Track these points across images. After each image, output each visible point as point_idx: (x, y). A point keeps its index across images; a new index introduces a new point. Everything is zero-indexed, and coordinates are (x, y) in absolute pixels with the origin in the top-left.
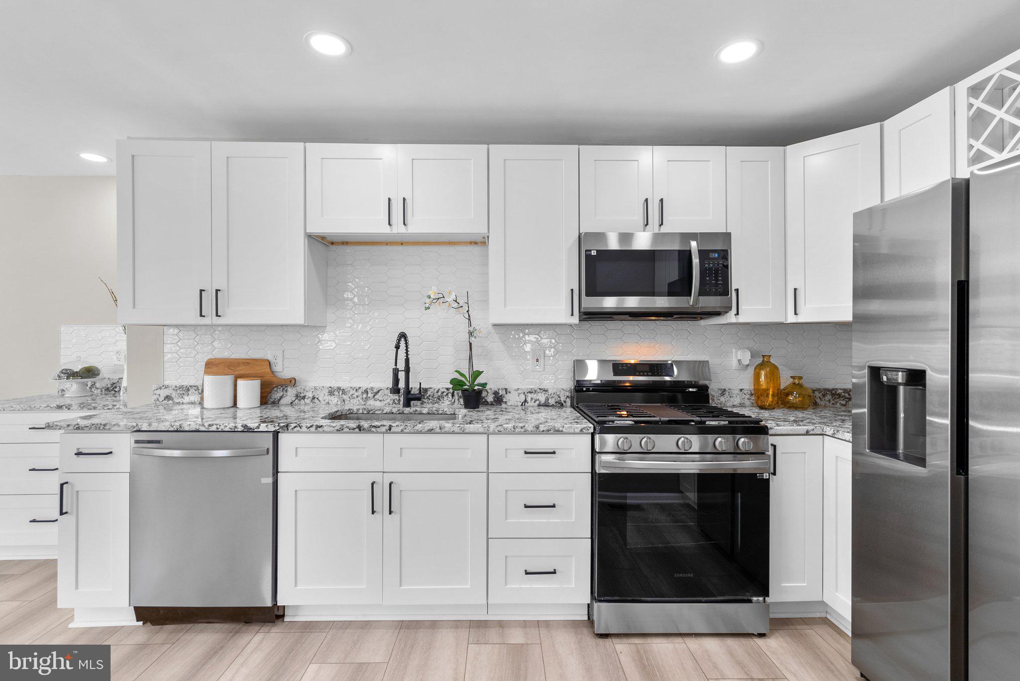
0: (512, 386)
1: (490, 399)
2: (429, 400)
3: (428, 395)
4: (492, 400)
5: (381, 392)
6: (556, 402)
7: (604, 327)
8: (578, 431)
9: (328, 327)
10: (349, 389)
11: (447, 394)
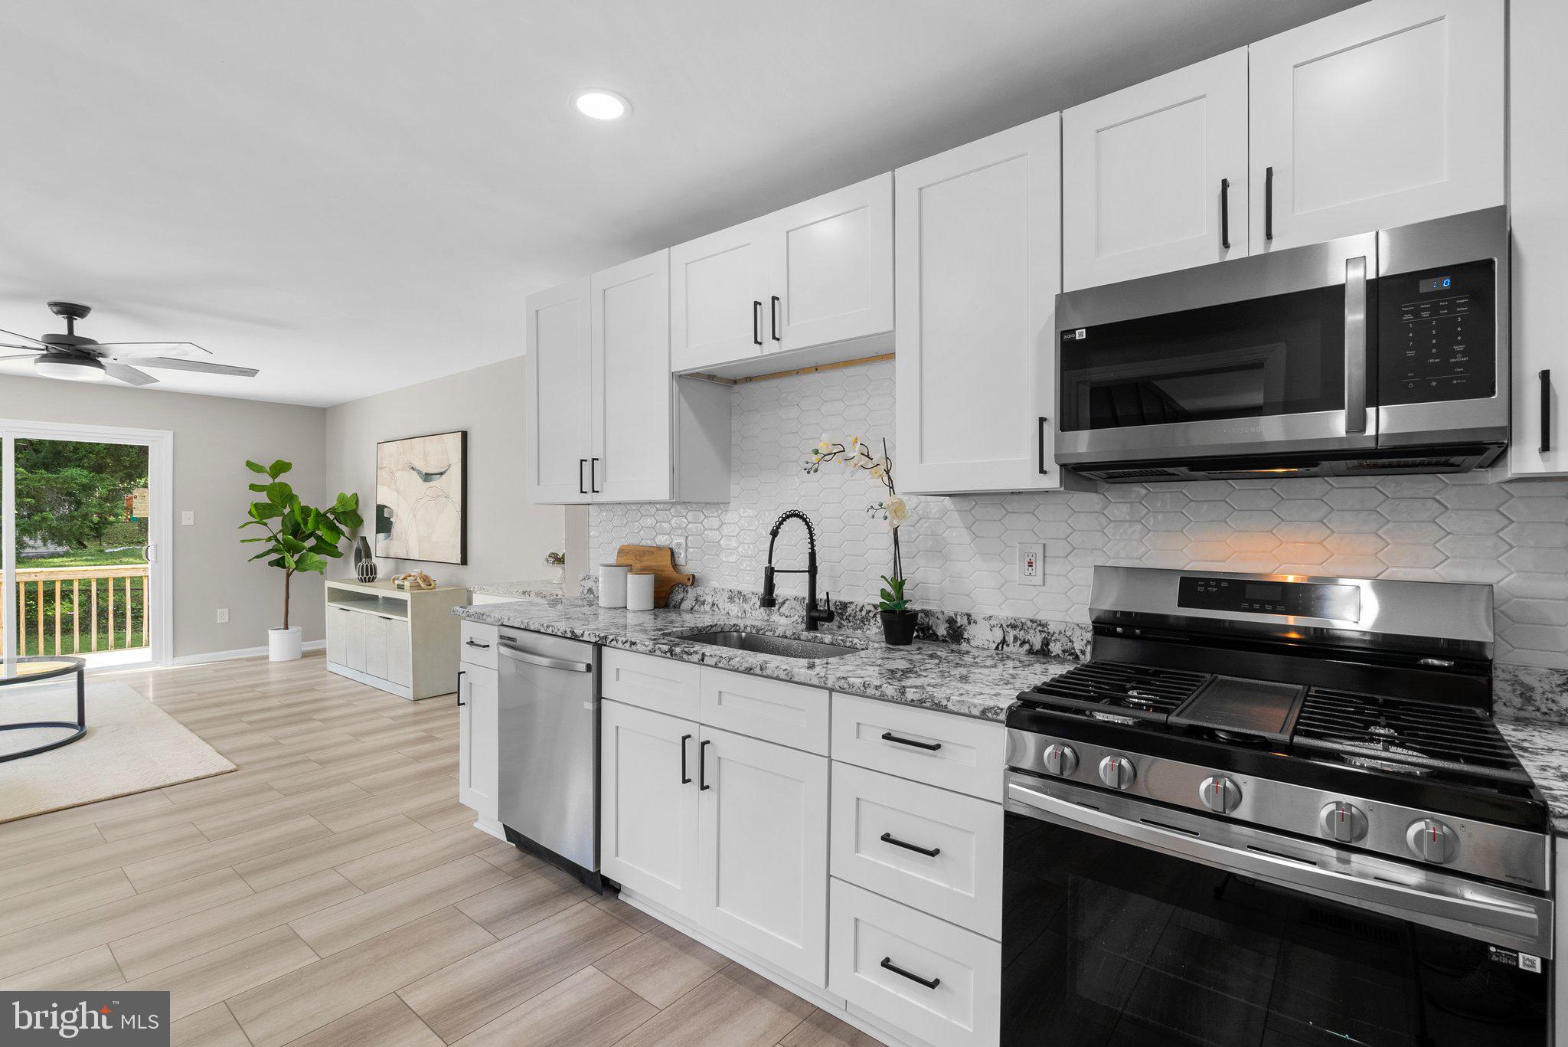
0: (980, 611)
1: (942, 630)
2: (850, 622)
3: (847, 614)
4: (945, 633)
5: (787, 602)
6: (1064, 651)
7: (1182, 496)
8: (976, 712)
9: (731, 504)
10: (750, 595)
11: (875, 616)
